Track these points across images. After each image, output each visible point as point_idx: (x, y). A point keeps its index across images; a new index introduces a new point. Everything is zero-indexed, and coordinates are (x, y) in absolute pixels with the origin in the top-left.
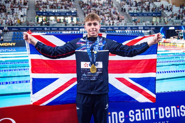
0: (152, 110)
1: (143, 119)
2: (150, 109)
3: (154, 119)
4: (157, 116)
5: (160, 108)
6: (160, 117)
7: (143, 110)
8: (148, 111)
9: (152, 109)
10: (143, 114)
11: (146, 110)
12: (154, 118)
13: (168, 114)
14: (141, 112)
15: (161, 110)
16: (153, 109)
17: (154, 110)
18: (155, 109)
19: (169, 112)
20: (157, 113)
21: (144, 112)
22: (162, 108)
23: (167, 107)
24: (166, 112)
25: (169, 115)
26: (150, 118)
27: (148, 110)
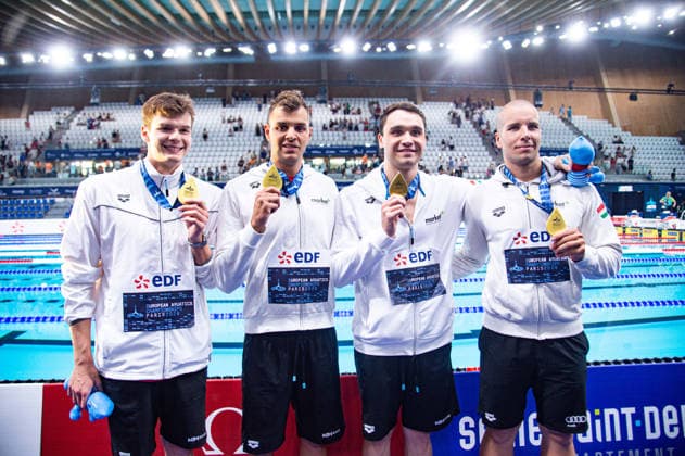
0: (625, 415)
1: (599, 438)
2: (620, 411)
3: (630, 441)
4: (640, 431)
5: (647, 410)
6: (649, 435)
7: (597, 412)
8: (612, 417)
9: (624, 410)
10: (598, 422)
11: (608, 412)
12: (630, 437)
13: (672, 428)
14: (594, 418)
15: (652, 414)
16: (629, 411)
17: (632, 415)
18: (633, 410)
19: (675, 421)
20: (638, 423)
21: (601, 417)
22: (655, 410)
23: (669, 408)
24: (667, 422)
25: (676, 429)
26: (618, 438)
27: (614, 411)
